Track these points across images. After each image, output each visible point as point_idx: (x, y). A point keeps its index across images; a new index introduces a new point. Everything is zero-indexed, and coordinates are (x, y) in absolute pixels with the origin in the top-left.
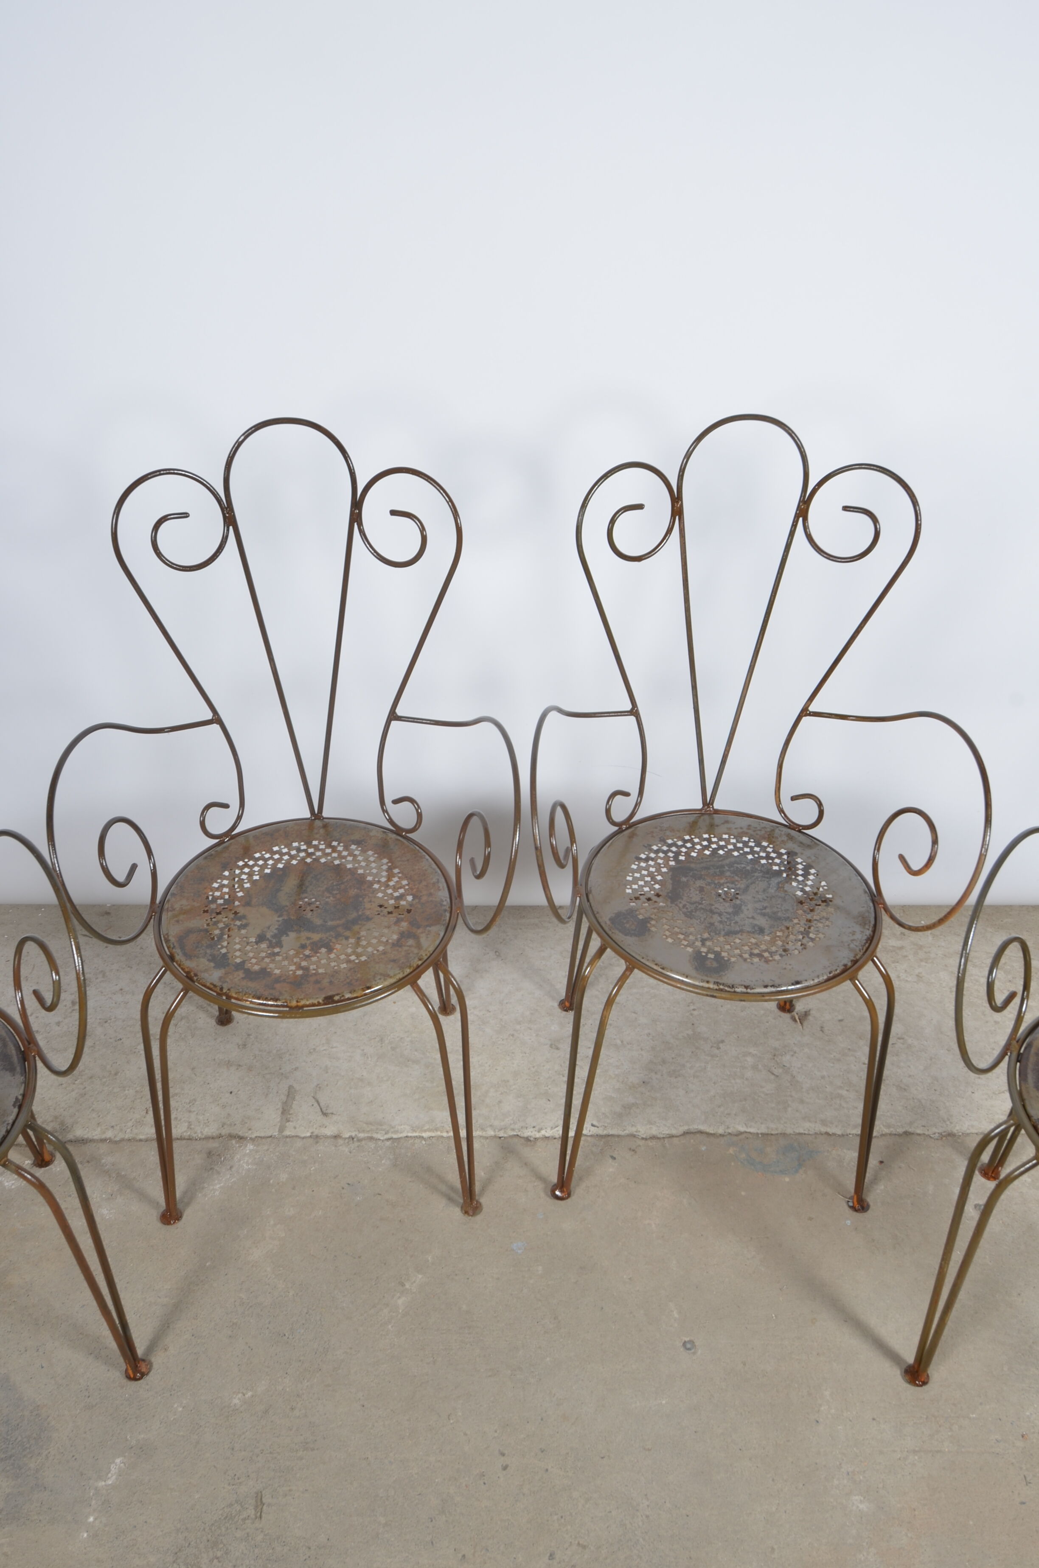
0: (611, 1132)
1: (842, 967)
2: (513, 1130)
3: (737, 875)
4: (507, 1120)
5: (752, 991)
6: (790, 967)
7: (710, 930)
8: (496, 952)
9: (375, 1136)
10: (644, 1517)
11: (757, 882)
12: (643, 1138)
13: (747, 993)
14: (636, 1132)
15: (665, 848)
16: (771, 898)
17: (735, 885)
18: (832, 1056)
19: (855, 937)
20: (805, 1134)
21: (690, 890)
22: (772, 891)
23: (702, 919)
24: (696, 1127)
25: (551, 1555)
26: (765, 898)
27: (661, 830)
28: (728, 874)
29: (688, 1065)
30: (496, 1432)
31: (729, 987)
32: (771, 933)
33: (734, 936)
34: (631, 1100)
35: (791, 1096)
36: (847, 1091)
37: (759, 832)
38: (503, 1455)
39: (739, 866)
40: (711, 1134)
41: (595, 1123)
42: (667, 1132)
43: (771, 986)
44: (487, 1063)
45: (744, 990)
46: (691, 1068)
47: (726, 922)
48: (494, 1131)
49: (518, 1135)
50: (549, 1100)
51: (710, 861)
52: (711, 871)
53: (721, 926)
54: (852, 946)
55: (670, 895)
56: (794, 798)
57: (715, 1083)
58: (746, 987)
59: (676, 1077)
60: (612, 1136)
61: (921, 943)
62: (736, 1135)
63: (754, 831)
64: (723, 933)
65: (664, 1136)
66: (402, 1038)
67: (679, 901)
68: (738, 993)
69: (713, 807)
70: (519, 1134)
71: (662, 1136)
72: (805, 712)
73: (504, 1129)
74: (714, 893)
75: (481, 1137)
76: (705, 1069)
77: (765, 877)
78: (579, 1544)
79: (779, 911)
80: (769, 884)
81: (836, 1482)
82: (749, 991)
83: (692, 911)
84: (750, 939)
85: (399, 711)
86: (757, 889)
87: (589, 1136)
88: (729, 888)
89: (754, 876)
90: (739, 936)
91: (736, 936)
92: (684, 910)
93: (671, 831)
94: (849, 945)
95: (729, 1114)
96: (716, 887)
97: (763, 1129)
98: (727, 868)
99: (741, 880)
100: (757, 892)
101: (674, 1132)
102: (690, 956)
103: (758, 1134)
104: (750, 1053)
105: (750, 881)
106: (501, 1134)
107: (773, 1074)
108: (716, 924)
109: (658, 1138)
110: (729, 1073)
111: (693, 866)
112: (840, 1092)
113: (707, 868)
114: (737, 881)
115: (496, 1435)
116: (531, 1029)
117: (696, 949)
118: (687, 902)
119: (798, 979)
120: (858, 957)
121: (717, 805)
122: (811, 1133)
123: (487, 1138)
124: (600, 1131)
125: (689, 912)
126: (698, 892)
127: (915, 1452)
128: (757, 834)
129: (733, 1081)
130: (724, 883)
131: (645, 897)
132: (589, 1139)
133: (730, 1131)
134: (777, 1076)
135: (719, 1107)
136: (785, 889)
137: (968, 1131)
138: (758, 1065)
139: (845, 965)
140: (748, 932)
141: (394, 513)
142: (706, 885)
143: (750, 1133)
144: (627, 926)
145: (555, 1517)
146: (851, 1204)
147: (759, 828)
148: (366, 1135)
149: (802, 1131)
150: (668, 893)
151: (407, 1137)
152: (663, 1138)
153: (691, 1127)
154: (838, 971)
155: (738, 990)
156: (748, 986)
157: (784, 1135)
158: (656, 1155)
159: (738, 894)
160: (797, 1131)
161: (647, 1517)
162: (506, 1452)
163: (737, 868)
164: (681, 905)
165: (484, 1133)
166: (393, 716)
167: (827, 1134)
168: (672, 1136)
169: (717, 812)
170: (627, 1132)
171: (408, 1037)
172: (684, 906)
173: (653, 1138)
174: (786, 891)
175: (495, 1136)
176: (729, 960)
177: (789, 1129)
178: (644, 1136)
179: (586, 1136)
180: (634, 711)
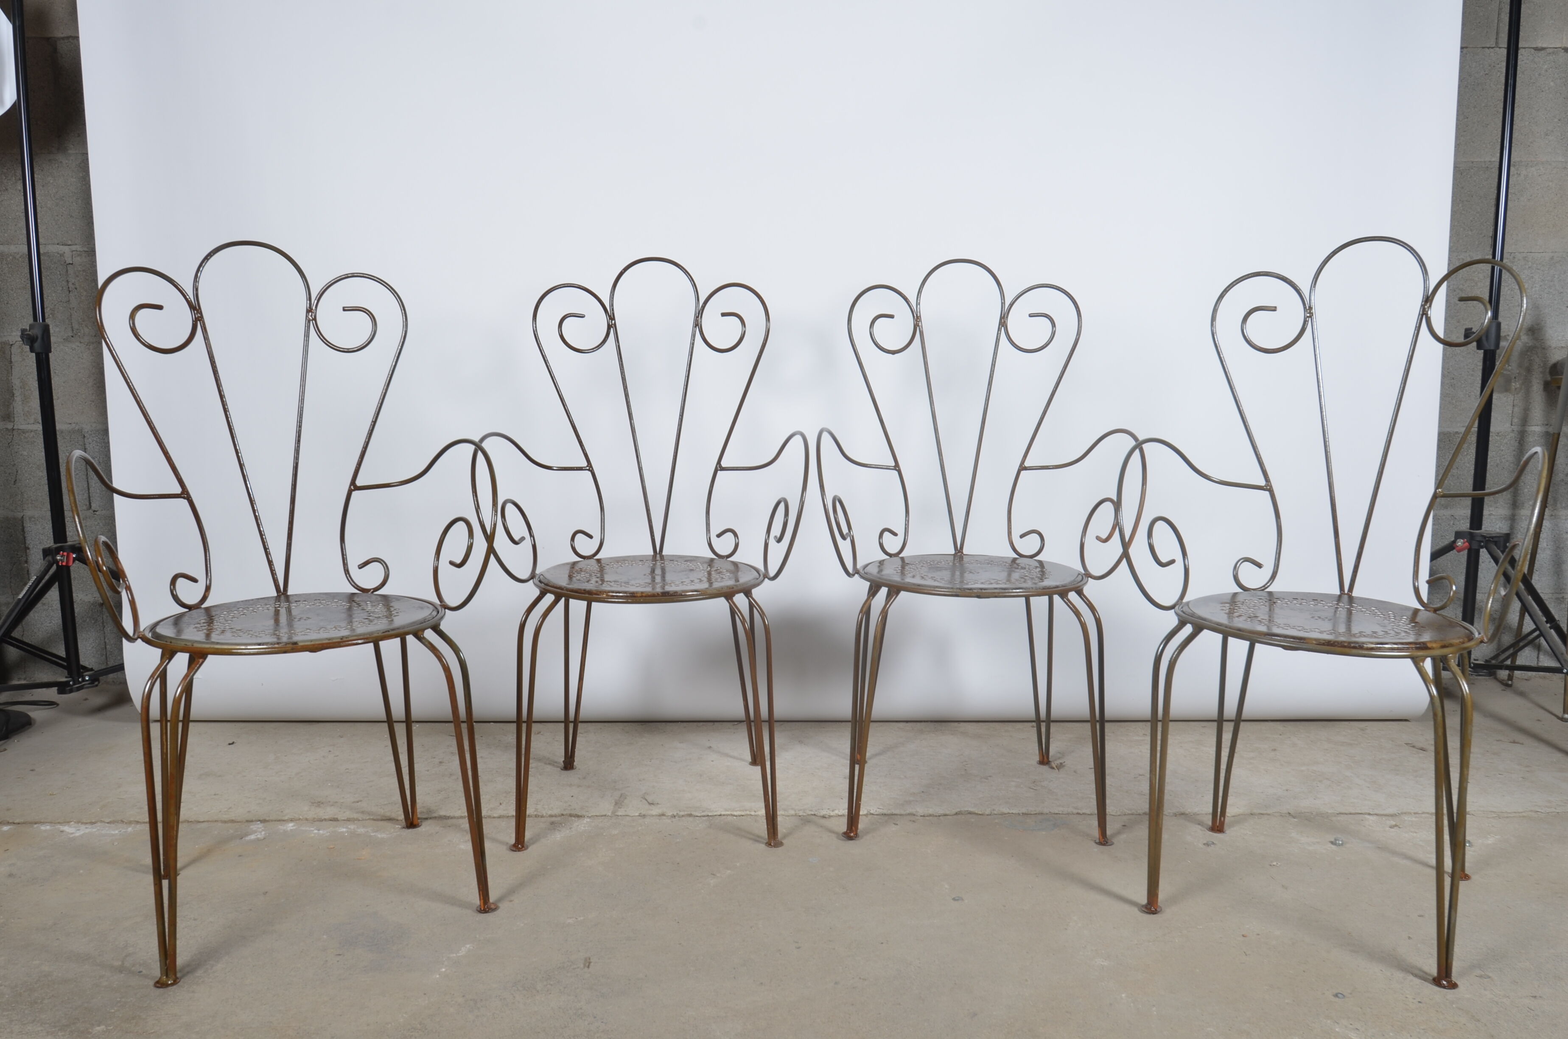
0: (895, 812)
2: (811, 810)
4: (806, 806)
8: (799, 741)
9: (694, 813)
10: (917, 967)
12: (921, 816)
13: (983, 593)
14: (916, 812)
18: (1083, 782)
20: (1059, 814)
24: (966, 809)
30: (791, 933)
31: (967, 591)
34: (912, 798)
35: (1047, 797)
38: (797, 942)
40: (980, 815)
41: (881, 808)
42: (942, 813)
45: (981, 592)
46: (963, 786)
48: (795, 811)
49: (815, 815)
56: (1022, 536)
57: (983, 792)
59: (950, 790)
60: (895, 814)
62: (1002, 814)
63: (996, 559)
65: (940, 814)
68: (975, 593)
69: (962, 553)
70: (816, 813)
71: (937, 815)
72: (1022, 468)
73: (804, 810)
75: (784, 815)
76: (975, 787)
78: (860, 978)
81: (1081, 953)
85: (724, 464)
95: (995, 804)
97: (1024, 810)
101: (948, 812)
103: (1019, 813)
104: (1014, 781)
106: (801, 813)
107: (1033, 789)
109: (935, 816)
110: (995, 789)
115: (791, 934)
122: (1066, 812)
123: (788, 816)
124: (885, 812)
127: (1150, 941)
129: (999, 792)
132: (875, 816)
133: (995, 812)
134: (1037, 789)
135: (987, 801)
137: (1198, 813)
138: (1020, 785)
141: (723, 315)
143: (1012, 813)
145: (841, 967)
146: (1096, 842)
147: (999, 558)
148: (686, 813)
149: (1057, 812)
151: (720, 815)
152: (939, 816)
153: (962, 809)
155: (975, 591)
157: (1042, 814)
158: (932, 822)
160: (1053, 812)
161: (919, 967)
162: (800, 941)
165: (786, 812)
166: (719, 467)
167: (1078, 814)
168: (946, 815)
170: (908, 812)
173: (930, 815)
175: (796, 815)
177: (1046, 811)
178: (922, 815)
179: (873, 814)
180: (897, 467)
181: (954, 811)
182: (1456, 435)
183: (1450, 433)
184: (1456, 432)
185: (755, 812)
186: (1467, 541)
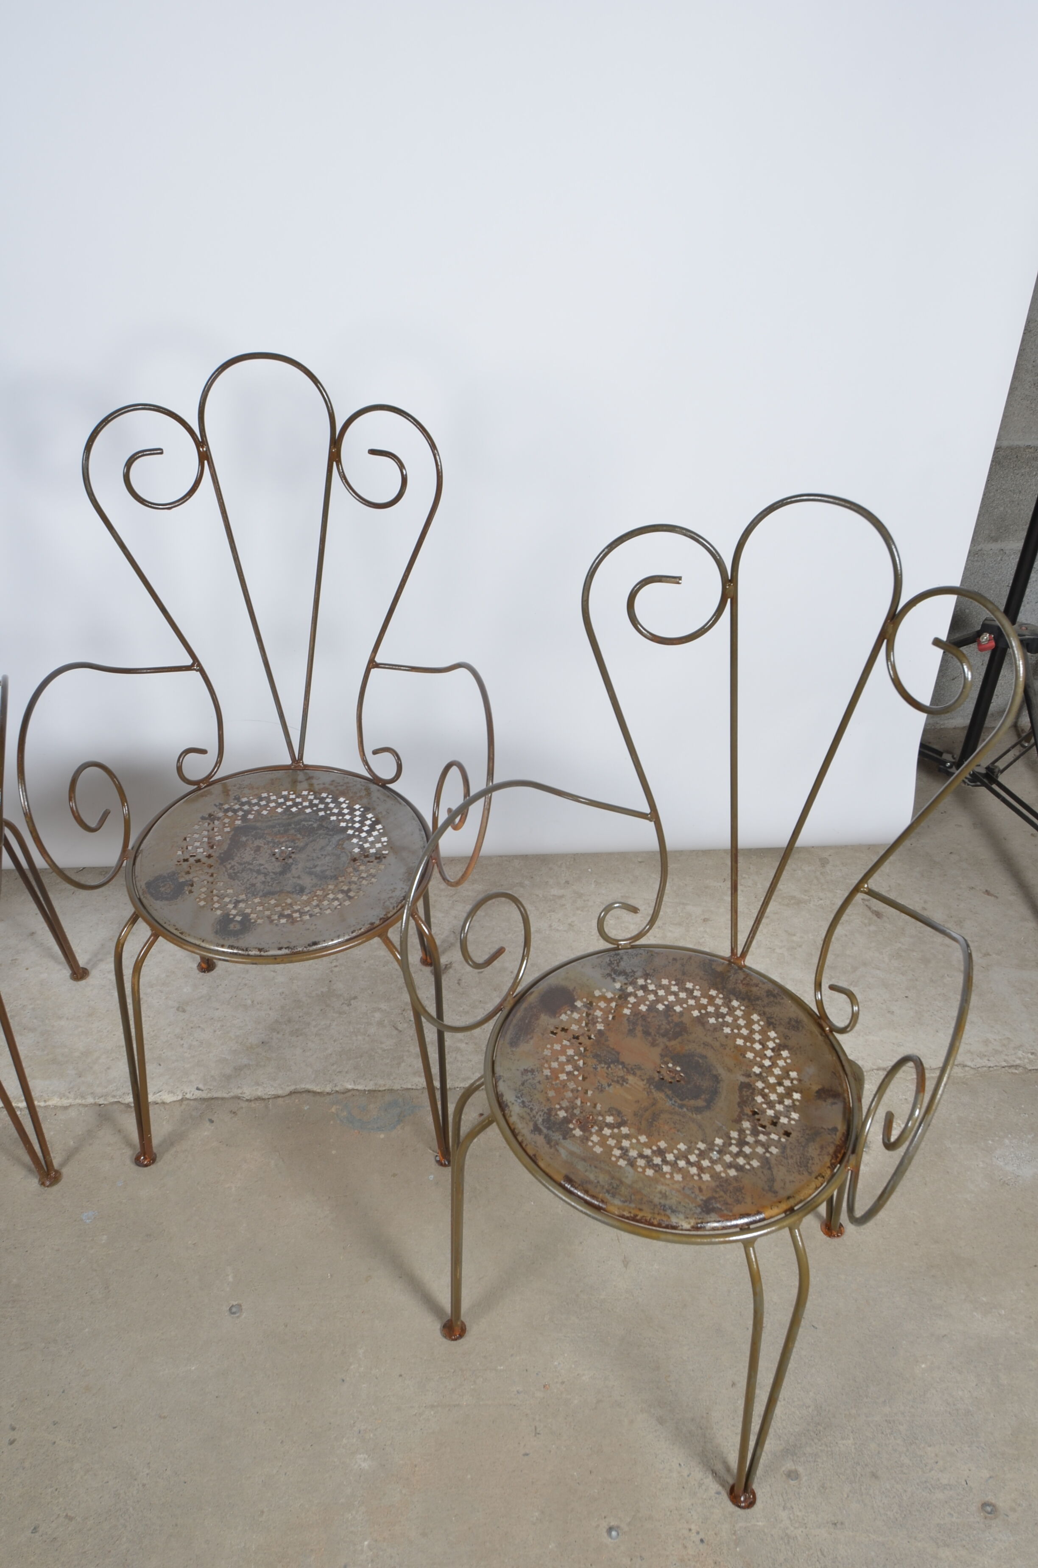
0: (215, 1095)
1: (367, 926)
2: (114, 1096)
3: (300, 834)
4: (111, 1086)
5: (266, 954)
6: (314, 927)
7: (249, 891)
10: (140, 1486)
11: (318, 840)
12: (247, 1100)
13: (261, 956)
14: (241, 1094)
15: (237, 807)
16: (326, 856)
17: (295, 844)
18: (461, 1009)
19: (394, 894)
20: (412, 1089)
21: (245, 850)
22: (329, 848)
23: (245, 880)
24: (303, 1086)
25: (35, 1528)
26: (320, 856)
27: (239, 788)
28: (292, 831)
29: (314, 1023)
30: (12, 1406)
31: (243, 950)
32: (310, 893)
33: (271, 897)
34: (245, 1061)
35: (408, 1051)
36: (467, 1043)
37: (339, 788)
38: (14, 1429)
39: (306, 823)
40: (319, 1093)
41: (201, 1086)
42: (273, 1093)
43: (286, 948)
44: (106, 1029)
45: (258, 953)
46: (315, 1026)
47: (269, 882)
48: (94, 1098)
49: (119, 1102)
50: (160, 1065)
51: (279, 819)
52: (275, 830)
53: (262, 887)
54: (388, 903)
55: (222, 855)
56: (375, 752)
57: (335, 1041)
58: (260, 950)
59: (297, 1036)
60: (216, 1098)
61: (582, 892)
62: (343, 1093)
63: (336, 787)
64: (261, 894)
65: (269, 1097)
66: (24, 1006)
67: (229, 861)
68: (252, 956)
69: (303, 763)
70: (120, 1100)
71: (267, 1097)
72: (372, 665)
73: (105, 1096)
74: (269, 851)
75: (80, 1105)
76: (330, 1026)
77: (327, 834)
78: (67, 1515)
79: (327, 870)
80: (330, 842)
81: (345, 1441)
82: (262, 953)
83: (238, 872)
84: (286, 899)
86: (314, 848)
87: (193, 1100)
88: (287, 847)
89: (316, 834)
90: (276, 896)
91: (273, 896)
92: (231, 871)
93: (249, 789)
94: (384, 903)
95: (340, 1072)
96: (273, 847)
97: (371, 1086)
98: (293, 826)
99: (303, 838)
100: (314, 850)
101: (280, 1092)
102: (216, 919)
103: (365, 1090)
104: (379, 1009)
105: (311, 839)
106: (101, 1101)
107: (397, 1029)
108: (258, 885)
109: (264, 1099)
110: (352, 1030)
111: (258, 824)
112: (459, 1045)
113: (273, 827)
114: (299, 839)
115: (12, 1409)
116: (162, 992)
117: (226, 912)
118: (237, 863)
119: (316, 940)
120: (389, 915)
121: (307, 760)
122: (419, 1088)
123: (86, 1106)
124: (204, 1095)
125: (234, 873)
126: (252, 852)
127: (432, 1407)
128: (337, 790)
129: (354, 1038)
130: (283, 842)
131: (195, 858)
132: (192, 1103)
133: (337, 1089)
134: (401, 1031)
135: (333, 1065)
136: (344, 846)
138: (384, 1021)
139: (372, 924)
140: (289, 892)
142: (265, 844)
143: (357, 1090)
144: (162, 889)
145: (50, 1490)
146: (438, 1159)
147: (341, 784)
149: (410, 1087)
150: (221, 854)
152: (269, 1099)
153: (298, 1087)
154: (362, 930)
155: (251, 953)
156: (262, 949)
157: (391, 1091)
158: (256, 1117)
159: (293, 853)
160: (405, 1087)
161: (144, 1485)
162: (17, 1427)
163: (304, 825)
164: (229, 866)
165: (84, 1101)
168: (277, 1097)
169: (306, 767)
170: (232, 1094)
171: (31, 1004)
172: (232, 867)
173: (258, 1099)
174: (344, 848)
175: (95, 1104)
176: (256, 921)
177: (396, 1087)
178: (248, 1098)
179: (188, 1099)
180: (196, 665)
181: (288, 1090)
182: (1027, 450)
183: (1020, 447)
184: (1027, 446)
185: (45, 1101)
186: (994, 637)
